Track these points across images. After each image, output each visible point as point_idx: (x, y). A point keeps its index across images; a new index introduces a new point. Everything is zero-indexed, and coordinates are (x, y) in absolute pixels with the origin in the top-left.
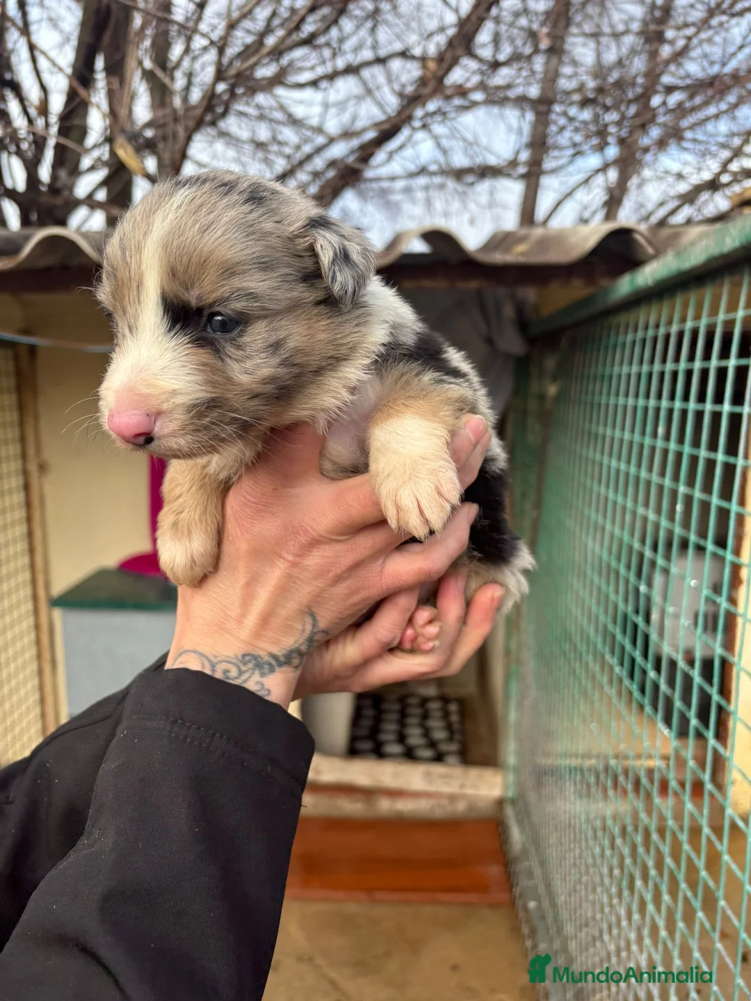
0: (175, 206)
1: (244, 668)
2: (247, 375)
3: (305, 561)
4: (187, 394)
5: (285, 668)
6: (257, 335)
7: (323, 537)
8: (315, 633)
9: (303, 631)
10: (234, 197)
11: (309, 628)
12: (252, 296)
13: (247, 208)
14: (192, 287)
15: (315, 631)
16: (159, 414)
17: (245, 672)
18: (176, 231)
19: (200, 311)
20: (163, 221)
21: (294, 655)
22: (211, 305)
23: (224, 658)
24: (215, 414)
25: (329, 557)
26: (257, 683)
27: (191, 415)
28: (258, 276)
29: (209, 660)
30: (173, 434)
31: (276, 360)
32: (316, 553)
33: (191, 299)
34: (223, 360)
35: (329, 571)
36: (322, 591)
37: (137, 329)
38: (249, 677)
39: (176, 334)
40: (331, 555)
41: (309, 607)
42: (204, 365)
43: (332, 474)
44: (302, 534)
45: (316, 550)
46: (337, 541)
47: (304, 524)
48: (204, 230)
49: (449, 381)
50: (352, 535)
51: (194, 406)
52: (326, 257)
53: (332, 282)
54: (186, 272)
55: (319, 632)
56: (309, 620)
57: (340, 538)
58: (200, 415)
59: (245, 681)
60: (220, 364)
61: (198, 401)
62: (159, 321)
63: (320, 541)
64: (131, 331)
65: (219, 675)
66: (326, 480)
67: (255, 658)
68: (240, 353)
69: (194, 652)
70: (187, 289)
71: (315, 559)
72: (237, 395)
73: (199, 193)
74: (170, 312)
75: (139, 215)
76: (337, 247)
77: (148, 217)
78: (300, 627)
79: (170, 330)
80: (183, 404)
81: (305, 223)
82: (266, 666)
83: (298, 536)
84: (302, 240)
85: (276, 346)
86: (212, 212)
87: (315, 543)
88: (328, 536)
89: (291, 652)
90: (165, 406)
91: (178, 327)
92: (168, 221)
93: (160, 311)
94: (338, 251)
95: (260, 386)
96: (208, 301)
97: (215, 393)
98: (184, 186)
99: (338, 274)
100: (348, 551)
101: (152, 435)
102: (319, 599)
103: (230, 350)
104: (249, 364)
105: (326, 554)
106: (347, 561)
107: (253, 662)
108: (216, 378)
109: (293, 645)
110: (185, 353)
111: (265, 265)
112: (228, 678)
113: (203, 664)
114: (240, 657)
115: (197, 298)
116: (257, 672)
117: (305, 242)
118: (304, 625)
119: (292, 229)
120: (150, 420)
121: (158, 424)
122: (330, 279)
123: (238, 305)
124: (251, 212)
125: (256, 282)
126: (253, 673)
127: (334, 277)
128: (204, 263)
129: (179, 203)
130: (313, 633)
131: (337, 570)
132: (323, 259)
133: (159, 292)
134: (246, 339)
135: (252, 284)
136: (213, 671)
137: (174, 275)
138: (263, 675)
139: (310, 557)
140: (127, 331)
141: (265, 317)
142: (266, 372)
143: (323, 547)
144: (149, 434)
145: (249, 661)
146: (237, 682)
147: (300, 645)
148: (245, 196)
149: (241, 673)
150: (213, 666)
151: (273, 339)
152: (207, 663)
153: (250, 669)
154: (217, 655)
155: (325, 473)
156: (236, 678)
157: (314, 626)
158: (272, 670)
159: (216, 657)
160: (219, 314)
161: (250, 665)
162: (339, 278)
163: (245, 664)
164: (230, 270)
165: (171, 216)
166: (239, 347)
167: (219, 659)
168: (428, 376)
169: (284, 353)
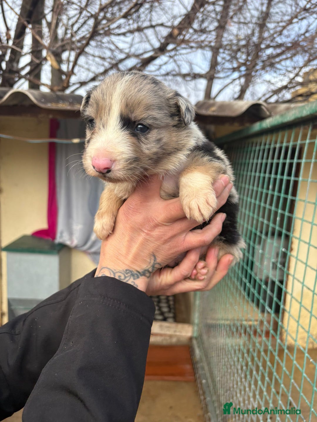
1: (126, 275)
2: (148, 150)
3: (152, 233)
4: (127, 154)
5: (143, 277)
6: (153, 135)
7: (159, 223)
8: (155, 264)
9: (150, 262)
10: (148, 81)
11: (152, 262)
12: (155, 119)
13: (153, 85)
14: (133, 112)
15: (155, 263)
16: (115, 161)
17: (127, 277)
19: (134, 122)
20: (121, 86)
21: (146, 272)
23: (118, 271)
24: (136, 164)
25: (162, 232)
26: (132, 282)
27: (128, 162)
28: (158, 111)
29: (113, 272)
30: (119, 170)
31: (158, 146)
32: (157, 230)
33: (132, 116)
35: (162, 238)
36: (159, 246)
38: (129, 279)
39: (124, 130)
40: (163, 231)
41: (153, 253)
42: (134, 143)
43: (165, 197)
44: (151, 222)
45: (157, 229)
46: (166, 225)
47: (152, 218)
49: (215, 161)
50: (171, 223)
51: (129, 159)
53: (185, 117)
54: (132, 106)
55: (156, 263)
56: (153, 258)
57: (167, 224)
58: (131, 163)
59: (127, 281)
60: (139, 144)
61: (131, 158)
63: (158, 225)
64: (104, 126)
65: (117, 278)
66: (162, 200)
67: (131, 272)
68: (146, 141)
69: (107, 268)
70: (131, 113)
71: (156, 232)
73: (135, 77)
74: (123, 121)
78: (149, 260)
80: (125, 158)
82: (136, 275)
83: (150, 223)
84: (172, 100)
85: (159, 140)
87: (157, 226)
88: (162, 223)
89: (145, 270)
90: (118, 158)
91: (125, 127)
92: (123, 86)
93: (118, 120)
95: (152, 155)
97: (136, 155)
99: (187, 114)
100: (170, 230)
101: (110, 169)
102: (157, 250)
104: (149, 146)
105: (161, 231)
106: (170, 234)
107: (130, 273)
108: (137, 149)
109: (146, 268)
110: (127, 138)
111: (160, 108)
112: (121, 279)
113: (110, 273)
114: (125, 270)
116: (132, 277)
117: (174, 101)
118: (150, 260)
119: (169, 96)
120: (111, 163)
121: (114, 165)
126: (130, 278)
129: (127, 80)
130: (154, 264)
131: (166, 238)
132: (182, 108)
133: (119, 112)
136: (115, 276)
138: (134, 279)
139: (154, 232)
140: (101, 127)
142: (155, 150)
143: (159, 228)
145: (129, 273)
146: (124, 281)
147: (149, 268)
149: (125, 277)
150: (114, 274)
152: (112, 273)
153: (129, 276)
154: (116, 269)
155: (162, 197)
156: (124, 279)
157: (155, 261)
158: (138, 277)
159: (115, 270)
160: (141, 124)
161: (129, 274)
162: (187, 116)
163: (127, 274)
164: (148, 108)
166: (146, 139)
168: (206, 158)
169: (162, 143)
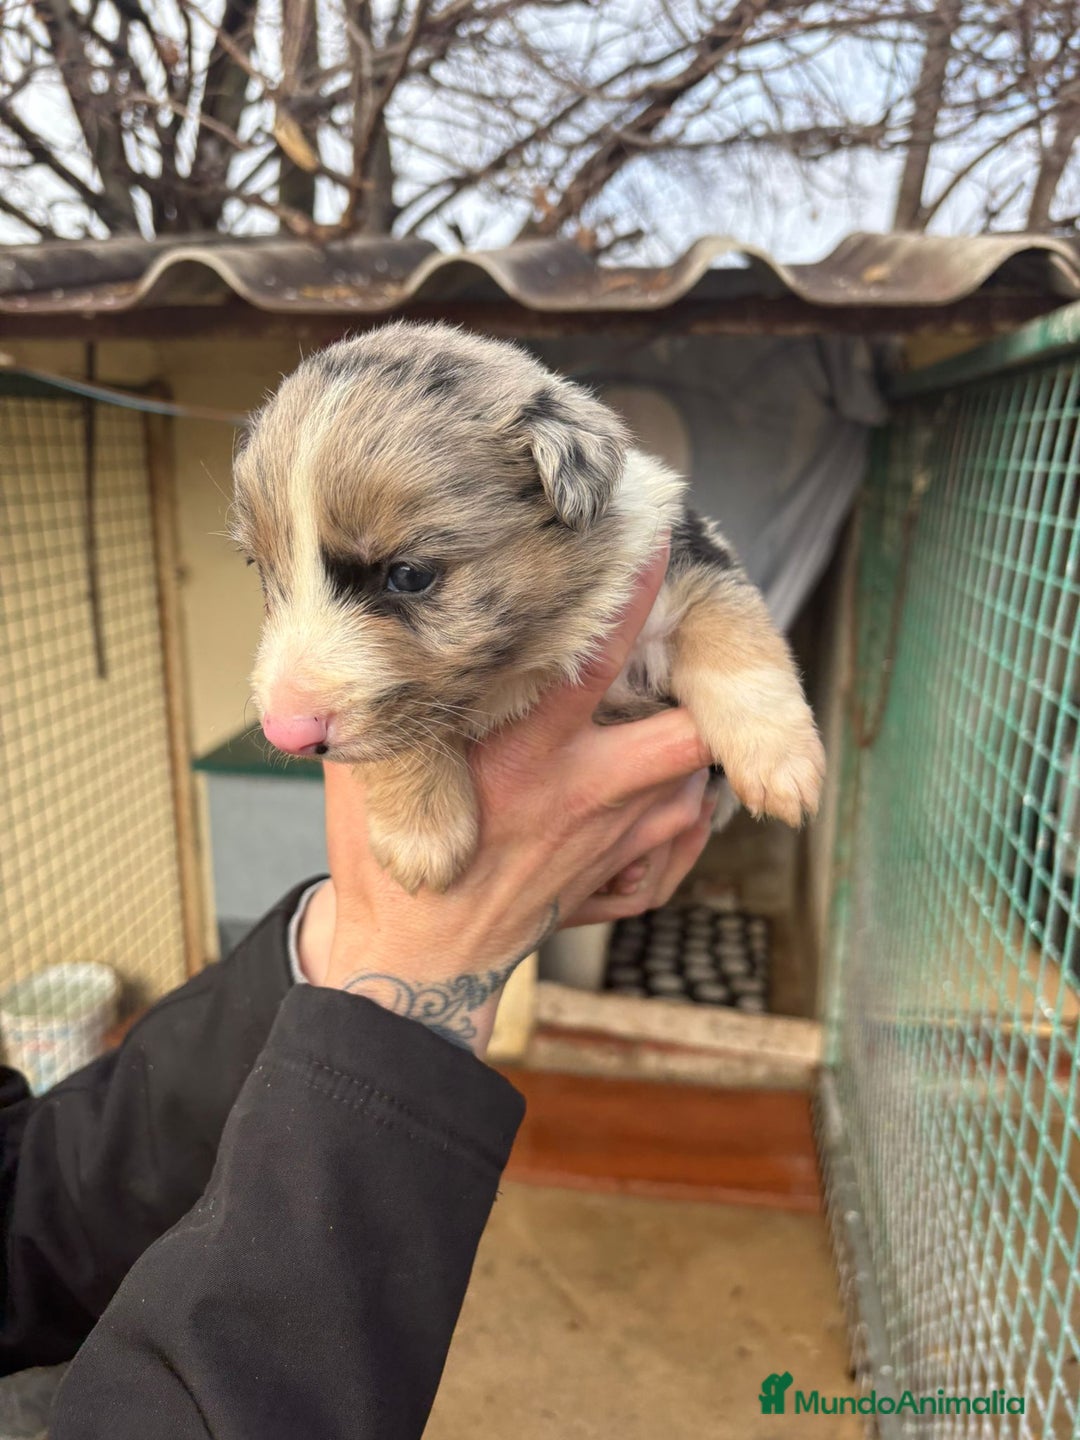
0: (328, 408)
1: (452, 998)
2: (450, 645)
4: (368, 685)
6: (459, 588)
7: (602, 806)
10: (411, 387)
12: (447, 536)
13: (429, 402)
14: (363, 530)
16: (331, 715)
17: (452, 1003)
18: (333, 452)
19: (377, 566)
20: (314, 432)
22: (391, 556)
23: (430, 985)
24: (410, 706)
26: (463, 1019)
27: (376, 713)
28: (454, 504)
29: (409, 991)
30: (353, 740)
31: (491, 619)
33: (362, 551)
34: (415, 629)
37: (291, 592)
38: (456, 1011)
39: (343, 603)
42: (389, 640)
46: (613, 809)
48: (372, 448)
51: (379, 701)
52: (549, 466)
53: (560, 502)
54: (350, 515)
58: (389, 712)
59: (449, 1017)
60: (412, 637)
61: (384, 693)
62: (320, 584)
64: (283, 595)
70: (355, 539)
72: (438, 675)
73: (361, 385)
74: (335, 571)
75: (280, 422)
76: (565, 449)
77: (292, 429)
79: (337, 597)
80: (364, 701)
81: (516, 416)
84: (514, 441)
85: (489, 599)
86: (380, 417)
90: (338, 706)
91: (347, 591)
92: (317, 436)
93: (320, 571)
94: (567, 454)
95: (469, 658)
96: (386, 551)
97: (406, 677)
98: (339, 373)
99: (568, 489)
101: (325, 744)
103: (425, 612)
104: (452, 630)
108: (407, 656)
110: (360, 627)
111: (462, 488)
113: (399, 999)
115: (371, 549)
116: (465, 1003)
117: (519, 444)
119: (496, 425)
120: (321, 726)
121: (332, 728)
122: (556, 497)
123: (430, 550)
124: (437, 405)
125: (453, 515)
126: (461, 1005)
127: (562, 495)
128: (375, 497)
129: (333, 403)
132: (545, 470)
133: (317, 544)
134: (445, 595)
135: (445, 519)
136: (413, 1005)
137: (335, 520)
138: (471, 1007)
140: (278, 596)
141: (469, 561)
144: (321, 743)
145: (462, 987)
148: (427, 383)
149: (446, 1006)
150: (414, 999)
151: (485, 589)
152: (405, 997)
153: (460, 998)
156: (440, 1013)
159: (419, 985)
160: (404, 564)
161: (461, 994)
162: (571, 495)
163: (455, 992)
164: (412, 503)
165: (323, 427)
166: (437, 608)
167: (424, 987)
169: (501, 607)
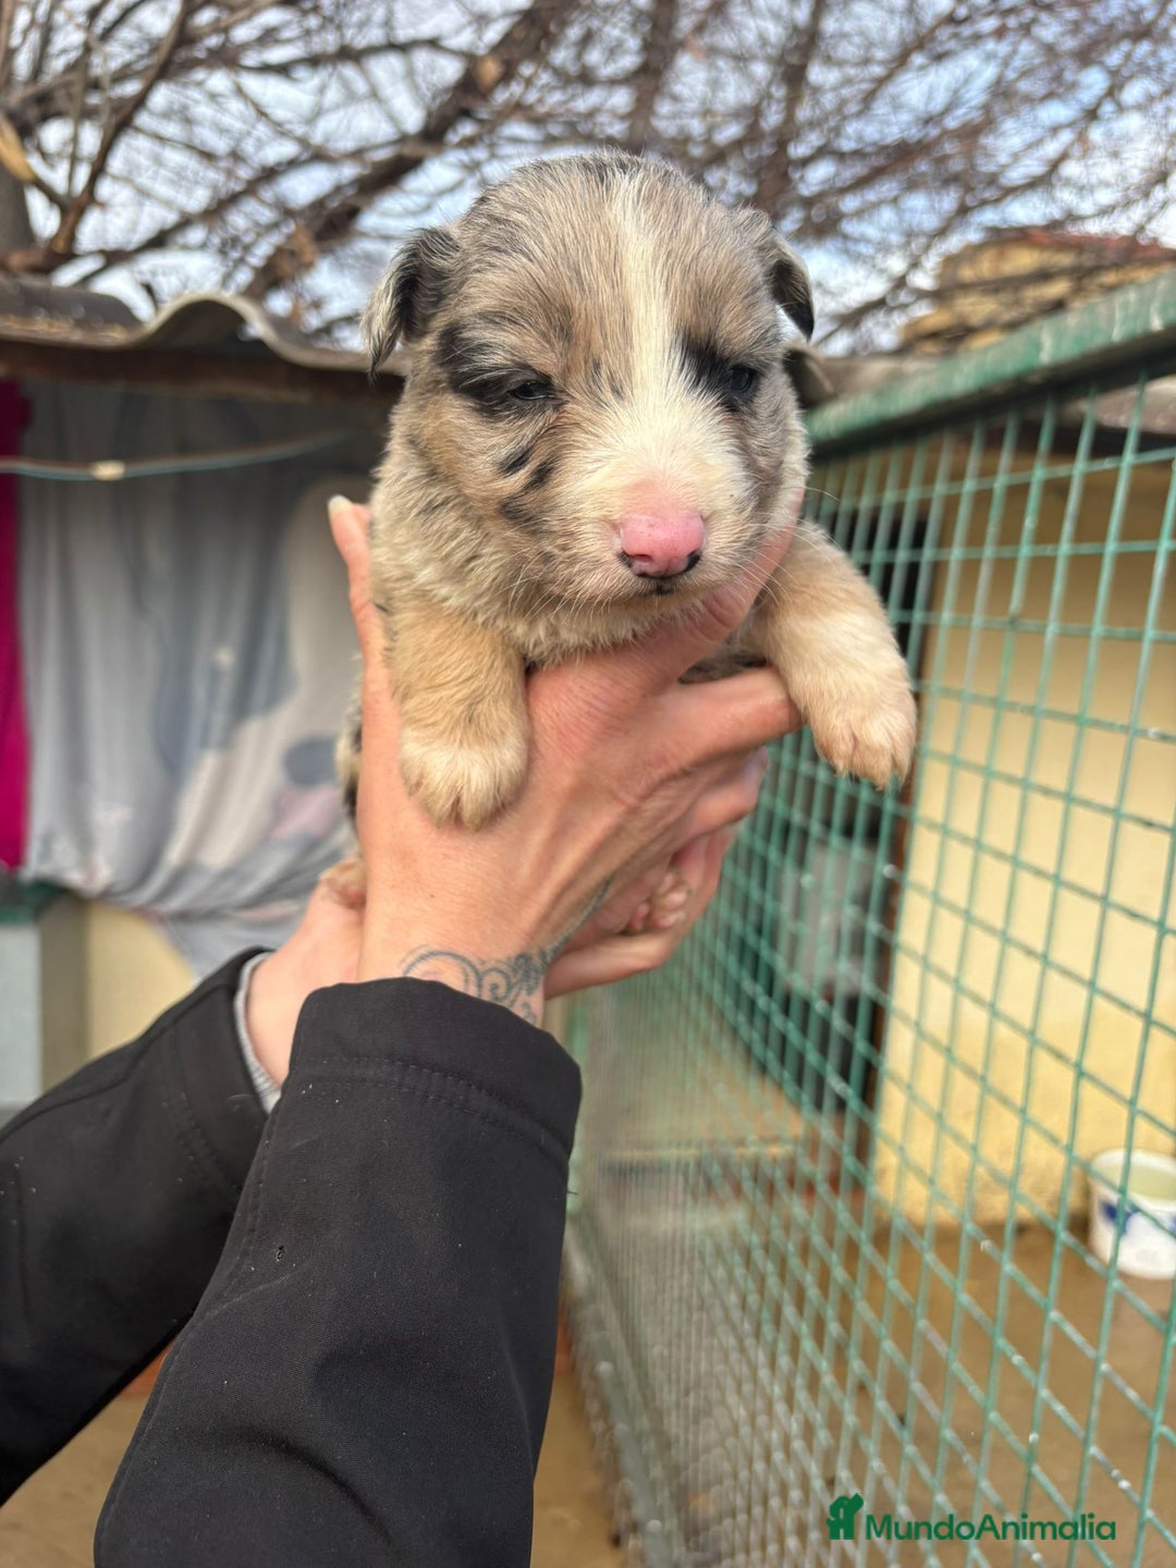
1: (513, 979)
3: (644, 805)
6: (765, 396)
7: (682, 769)
11: (593, 903)
17: (514, 986)
23: (493, 964)
25: (671, 797)
26: (525, 1005)
29: (474, 970)
32: (660, 793)
35: (661, 819)
36: (642, 848)
38: (517, 995)
40: (674, 794)
41: (614, 873)
44: (655, 765)
45: (662, 788)
47: (662, 750)
56: (600, 891)
59: (513, 1001)
63: (674, 775)
64: (617, 391)
65: (488, 995)
68: (754, 423)
69: (451, 954)
71: (655, 802)
82: (533, 974)
83: (649, 768)
87: (667, 778)
88: (687, 768)
100: (688, 789)
105: (670, 793)
106: (685, 803)
110: (717, 419)
112: (500, 1001)
114: (513, 960)
116: (522, 987)
131: (669, 816)
136: (480, 989)
139: (651, 799)
140: (608, 395)
150: (478, 981)
152: (472, 977)
153: (519, 980)
154: (485, 959)
156: (505, 997)
157: (599, 898)
159: (483, 963)
163: (515, 972)
166: (754, 414)
167: (488, 966)
